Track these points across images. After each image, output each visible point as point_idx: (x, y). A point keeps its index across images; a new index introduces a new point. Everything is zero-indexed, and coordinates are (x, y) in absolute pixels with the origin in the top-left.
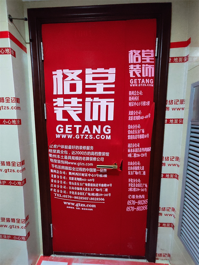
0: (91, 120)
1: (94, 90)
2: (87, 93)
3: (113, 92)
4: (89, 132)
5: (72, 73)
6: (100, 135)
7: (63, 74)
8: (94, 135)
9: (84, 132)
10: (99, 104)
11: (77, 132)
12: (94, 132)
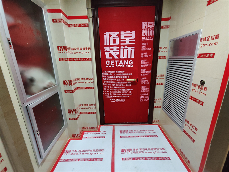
0: (123, 58)
1: (125, 42)
2: (121, 44)
3: (134, 44)
4: (122, 64)
5: (114, 34)
6: (128, 65)
7: (109, 34)
8: (125, 66)
9: (120, 64)
10: (127, 49)
11: (117, 64)
12: (125, 64)
